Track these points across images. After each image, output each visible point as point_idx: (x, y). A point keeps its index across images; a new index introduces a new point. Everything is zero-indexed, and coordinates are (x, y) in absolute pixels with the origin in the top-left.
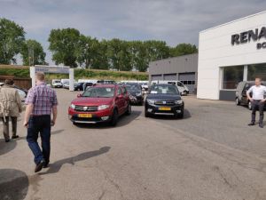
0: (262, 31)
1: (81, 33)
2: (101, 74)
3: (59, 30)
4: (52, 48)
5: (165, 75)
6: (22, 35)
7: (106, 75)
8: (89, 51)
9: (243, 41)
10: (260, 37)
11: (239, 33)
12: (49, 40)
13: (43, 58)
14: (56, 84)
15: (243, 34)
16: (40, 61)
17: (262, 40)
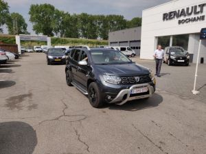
1: (56, 8)
2: (73, 42)
3: (37, 5)
4: (32, 20)
5: (120, 42)
6: (6, 9)
7: (76, 42)
8: (63, 23)
9: (170, 18)
10: (181, 15)
11: (168, 12)
12: (30, 13)
13: (25, 28)
14: (37, 49)
16: (23, 31)
17: (182, 18)
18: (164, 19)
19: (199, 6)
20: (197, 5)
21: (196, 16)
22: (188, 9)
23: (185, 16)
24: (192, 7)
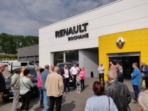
0: (70, 30)
5: (27, 57)
10: (69, 33)
11: (59, 30)
15: (61, 31)
17: (71, 35)
18: (56, 36)
19: (83, 25)
20: (81, 24)
21: (82, 34)
22: (74, 27)
23: (73, 33)
24: (78, 26)
